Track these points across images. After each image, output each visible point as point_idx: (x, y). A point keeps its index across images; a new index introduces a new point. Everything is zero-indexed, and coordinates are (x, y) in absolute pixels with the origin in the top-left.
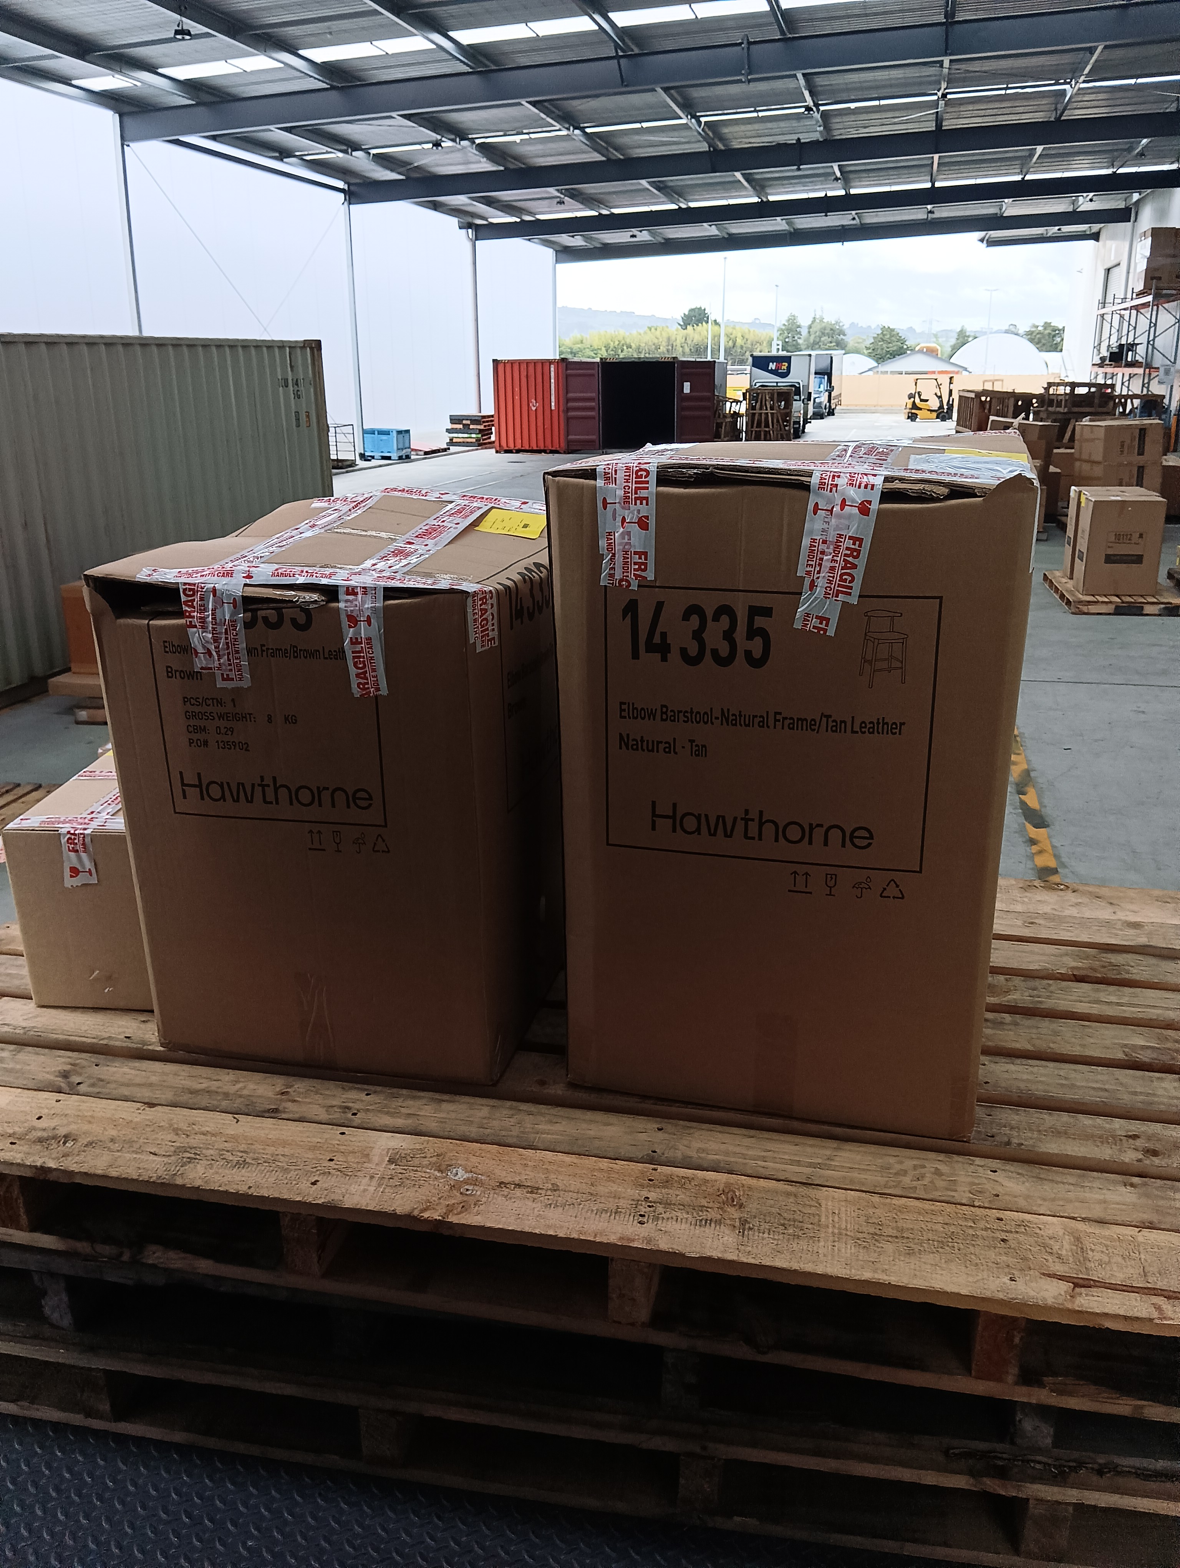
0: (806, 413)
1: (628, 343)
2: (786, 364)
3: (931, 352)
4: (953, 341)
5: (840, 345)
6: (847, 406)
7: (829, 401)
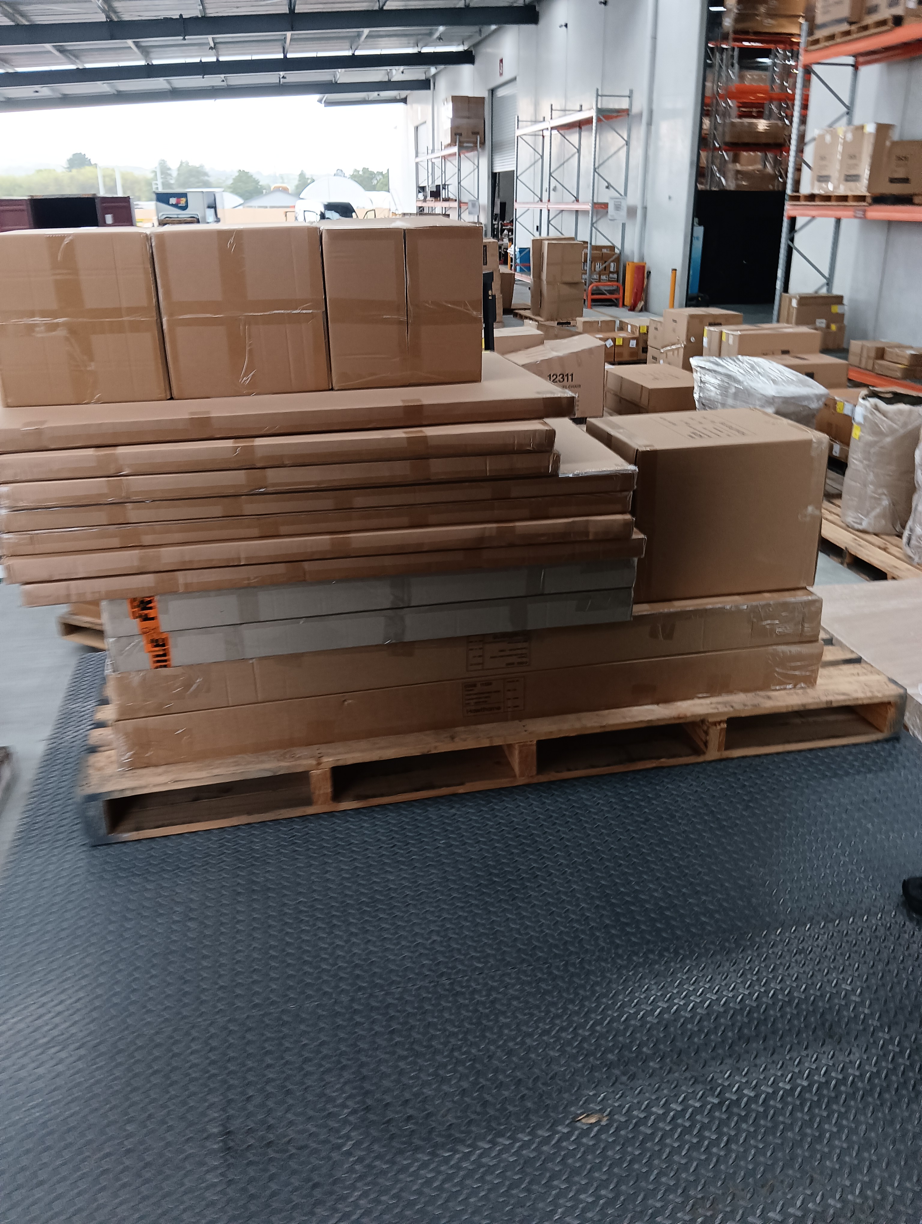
2: (184, 199)
3: (283, 191)
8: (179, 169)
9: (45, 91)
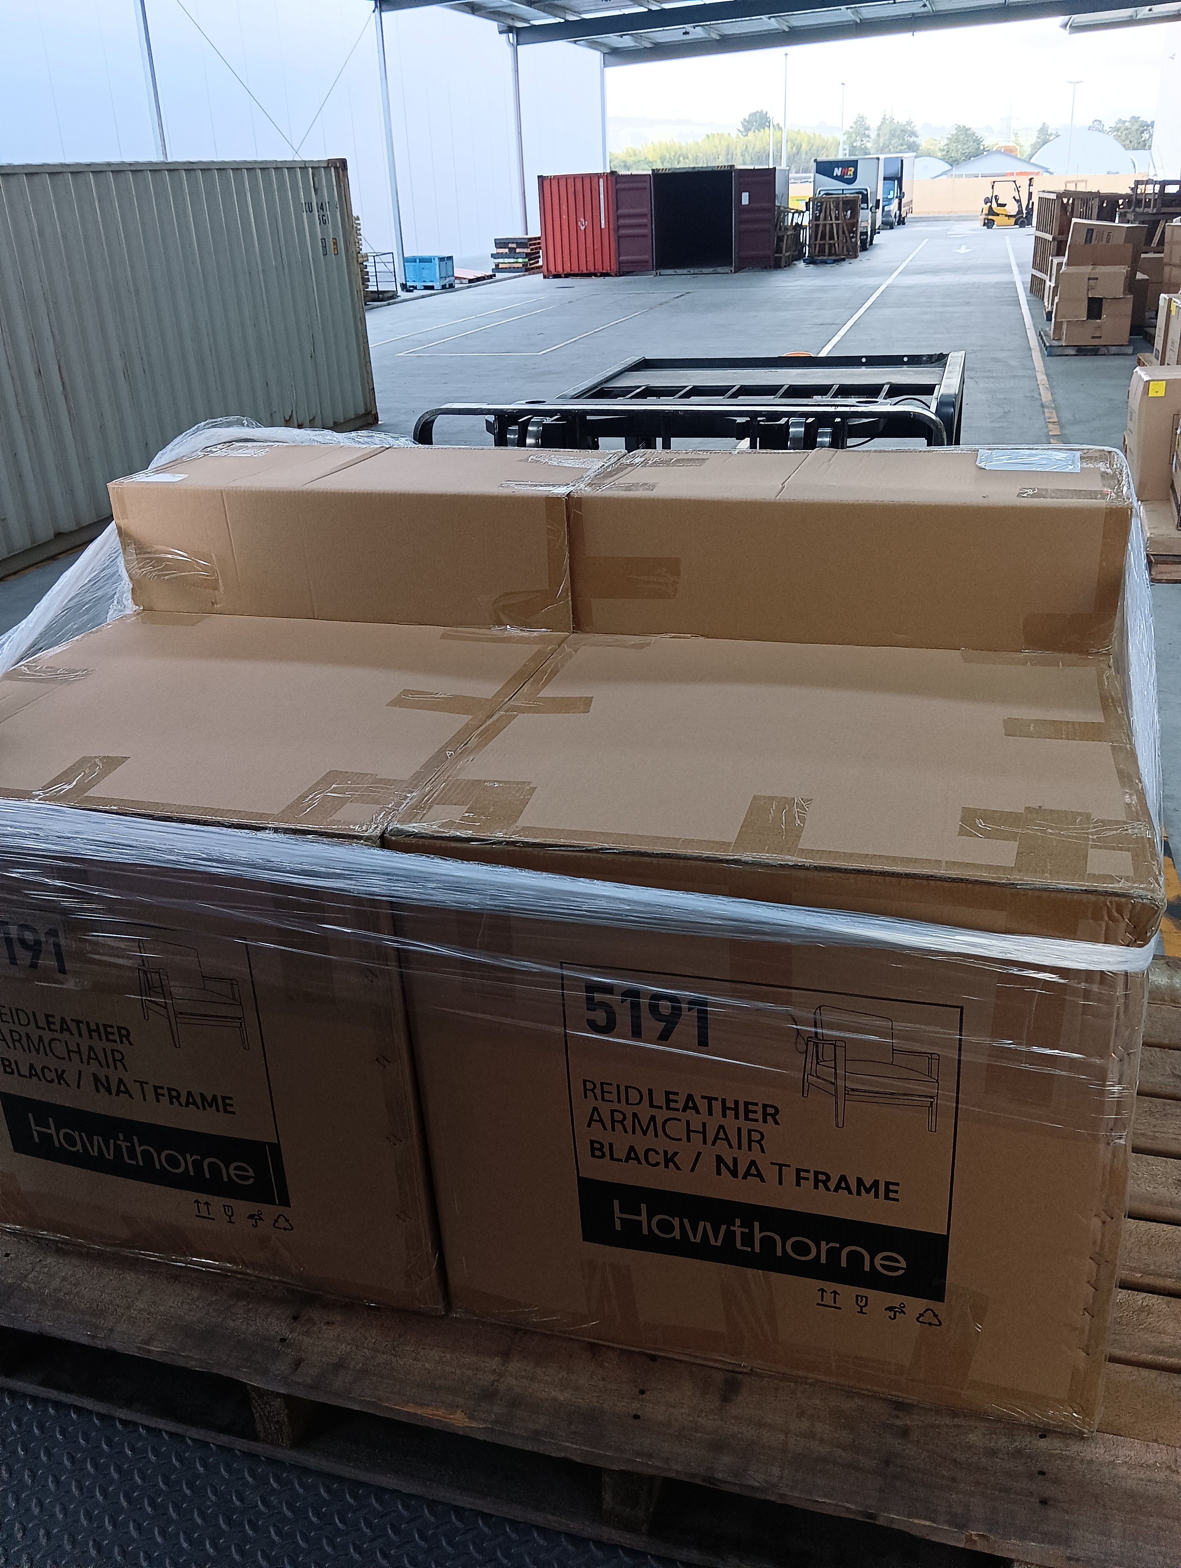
0: (874, 223)
1: (684, 153)
2: (853, 169)
3: (1009, 152)
4: (1033, 139)
5: (912, 147)
6: (919, 213)
7: (900, 209)
8: (879, 129)
9: (697, 32)
